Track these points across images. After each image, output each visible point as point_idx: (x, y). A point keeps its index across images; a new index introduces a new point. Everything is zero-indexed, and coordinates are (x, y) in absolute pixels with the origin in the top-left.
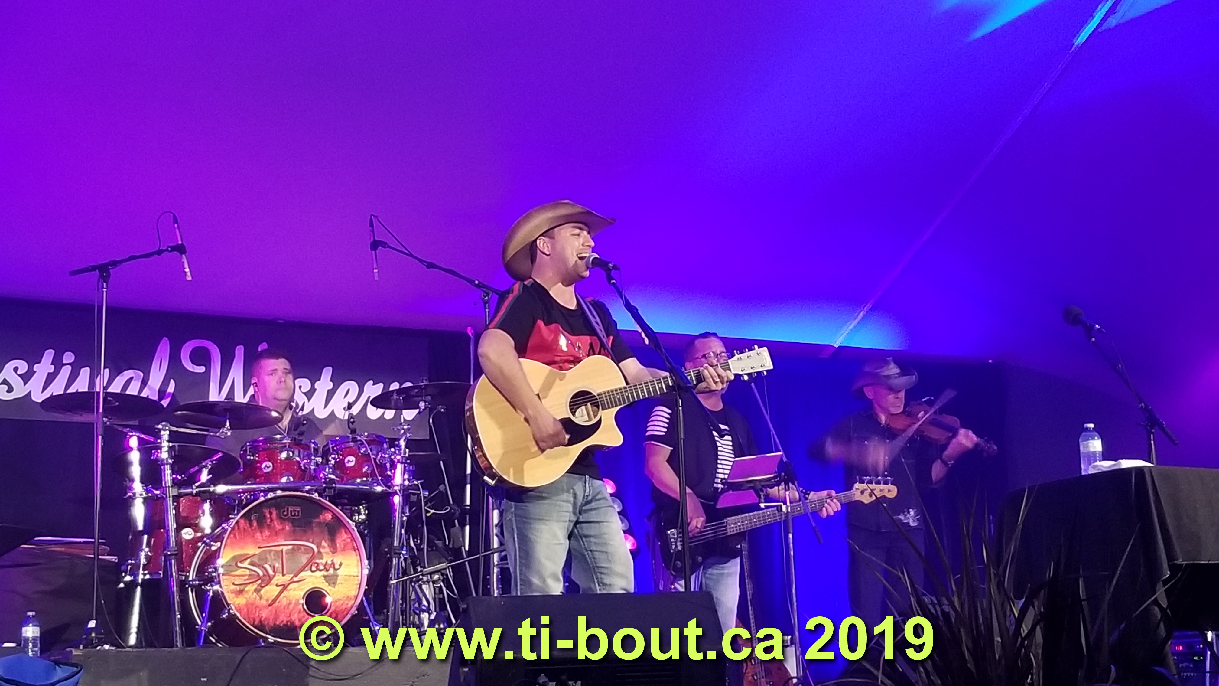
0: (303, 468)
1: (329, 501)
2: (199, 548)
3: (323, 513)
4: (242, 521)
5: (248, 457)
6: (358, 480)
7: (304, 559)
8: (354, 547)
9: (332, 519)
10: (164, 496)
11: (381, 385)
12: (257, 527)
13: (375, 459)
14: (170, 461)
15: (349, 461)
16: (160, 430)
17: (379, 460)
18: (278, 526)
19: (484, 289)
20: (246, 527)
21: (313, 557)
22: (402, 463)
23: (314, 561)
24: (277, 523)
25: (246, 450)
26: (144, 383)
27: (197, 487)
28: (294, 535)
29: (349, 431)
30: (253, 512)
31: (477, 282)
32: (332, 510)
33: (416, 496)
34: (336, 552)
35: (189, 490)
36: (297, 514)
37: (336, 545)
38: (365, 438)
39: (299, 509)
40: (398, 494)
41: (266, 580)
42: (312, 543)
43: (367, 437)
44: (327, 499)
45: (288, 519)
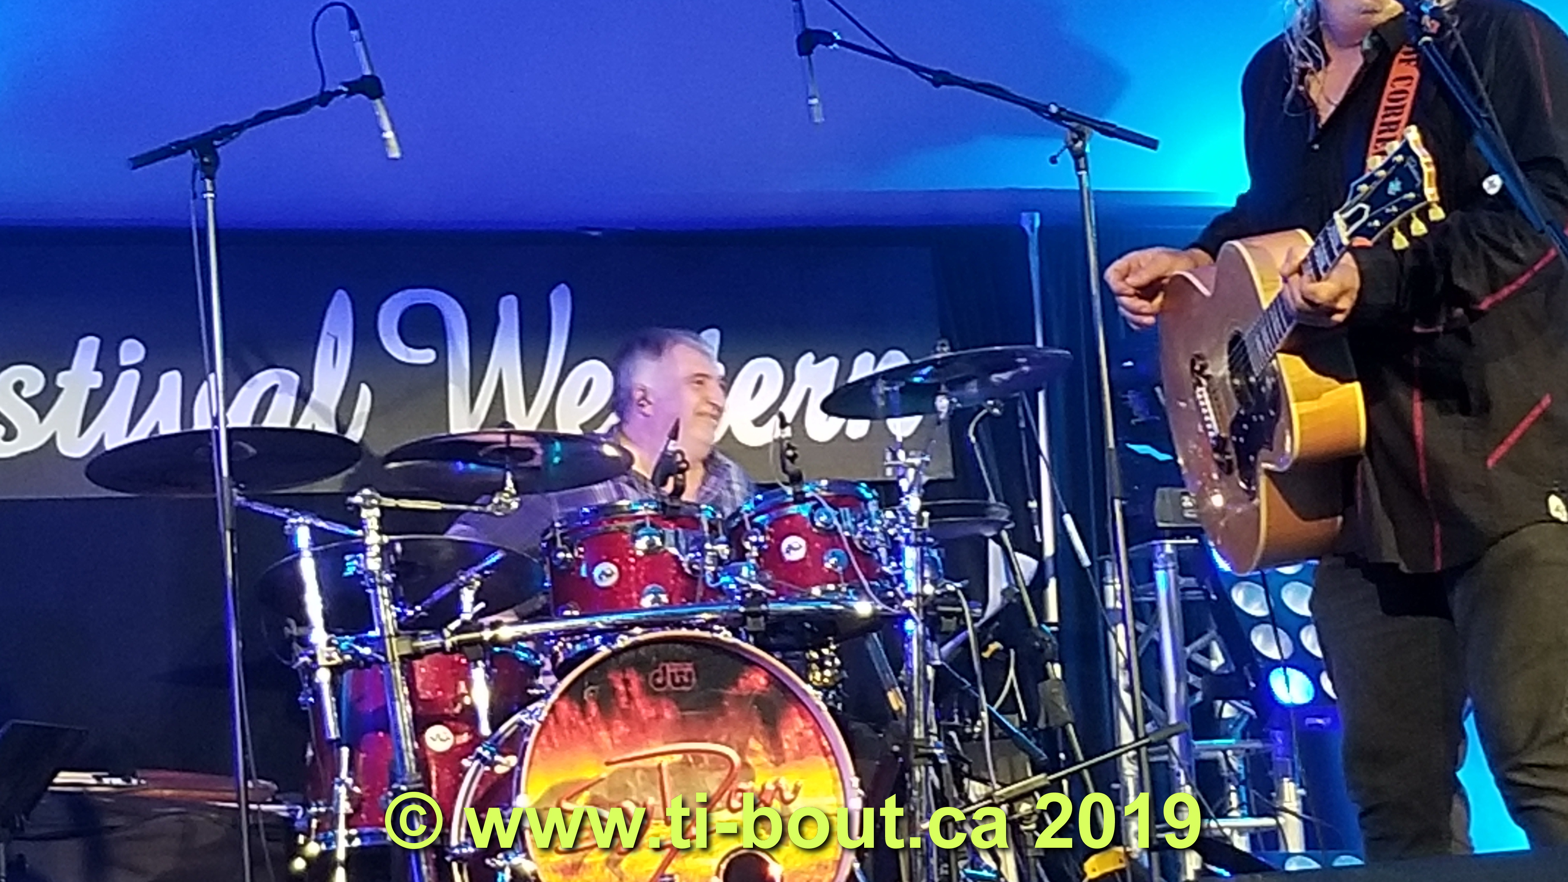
0: (688, 571)
1: (757, 644)
2: (465, 771)
3: (746, 674)
4: (564, 706)
5: (561, 555)
6: (816, 591)
7: (712, 783)
8: (823, 748)
9: (767, 686)
10: (382, 658)
11: (833, 363)
12: (598, 718)
13: (849, 539)
14: (388, 577)
15: (790, 548)
16: (358, 508)
17: (861, 541)
18: (644, 709)
19: (1074, 125)
20: (573, 719)
21: (731, 778)
22: (916, 545)
23: (733, 787)
24: (644, 703)
25: (554, 539)
26: (303, 396)
27: (454, 633)
28: (683, 728)
29: (787, 478)
30: (586, 683)
31: (1054, 109)
32: (765, 665)
33: (955, 618)
34: (784, 761)
35: (436, 642)
36: (686, 680)
37: (781, 745)
38: (824, 493)
39: (690, 670)
40: (912, 618)
42: (726, 744)
43: (828, 490)
44: (751, 639)
45: (667, 693)
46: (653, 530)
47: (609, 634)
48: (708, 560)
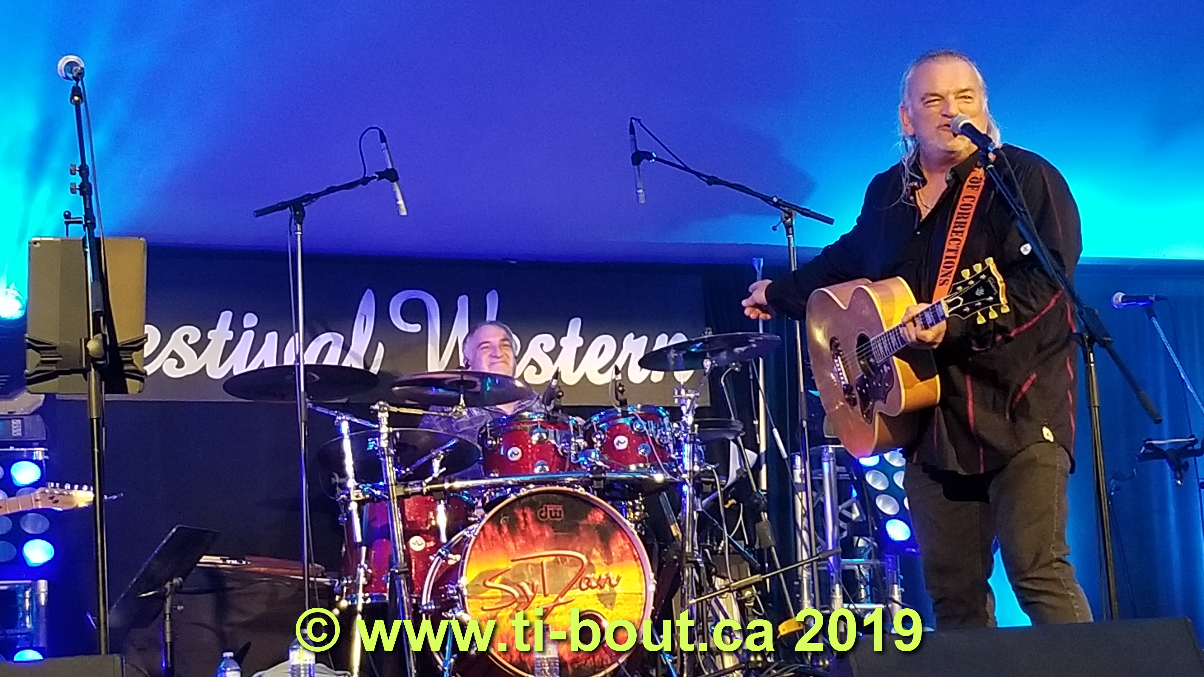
0: (561, 453)
1: (598, 496)
2: (431, 563)
3: (592, 512)
4: (489, 527)
5: (490, 442)
6: (633, 467)
7: (571, 574)
8: (635, 556)
9: (604, 519)
10: (387, 497)
11: (644, 339)
12: (508, 535)
13: (652, 438)
14: (392, 451)
15: (619, 442)
16: (376, 412)
17: (659, 440)
18: (533, 529)
19: (786, 209)
20: (494, 535)
21: (582, 570)
22: (690, 442)
23: (583, 575)
24: (534, 527)
25: (486, 433)
26: (346, 348)
27: (428, 484)
28: (555, 542)
29: (618, 403)
30: (502, 515)
31: (775, 200)
32: (603, 508)
33: (711, 485)
34: (612, 563)
35: (418, 489)
36: (558, 515)
37: (611, 553)
38: (639, 412)
39: (561, 509)
40: (687, 484)
41: (525, 602)
42: (581, 552)
43: (641, 411)
44: (595, 492)
45: (547, 522)
46: (542, 430)
47: (516, 488)
48: (573, 448)
